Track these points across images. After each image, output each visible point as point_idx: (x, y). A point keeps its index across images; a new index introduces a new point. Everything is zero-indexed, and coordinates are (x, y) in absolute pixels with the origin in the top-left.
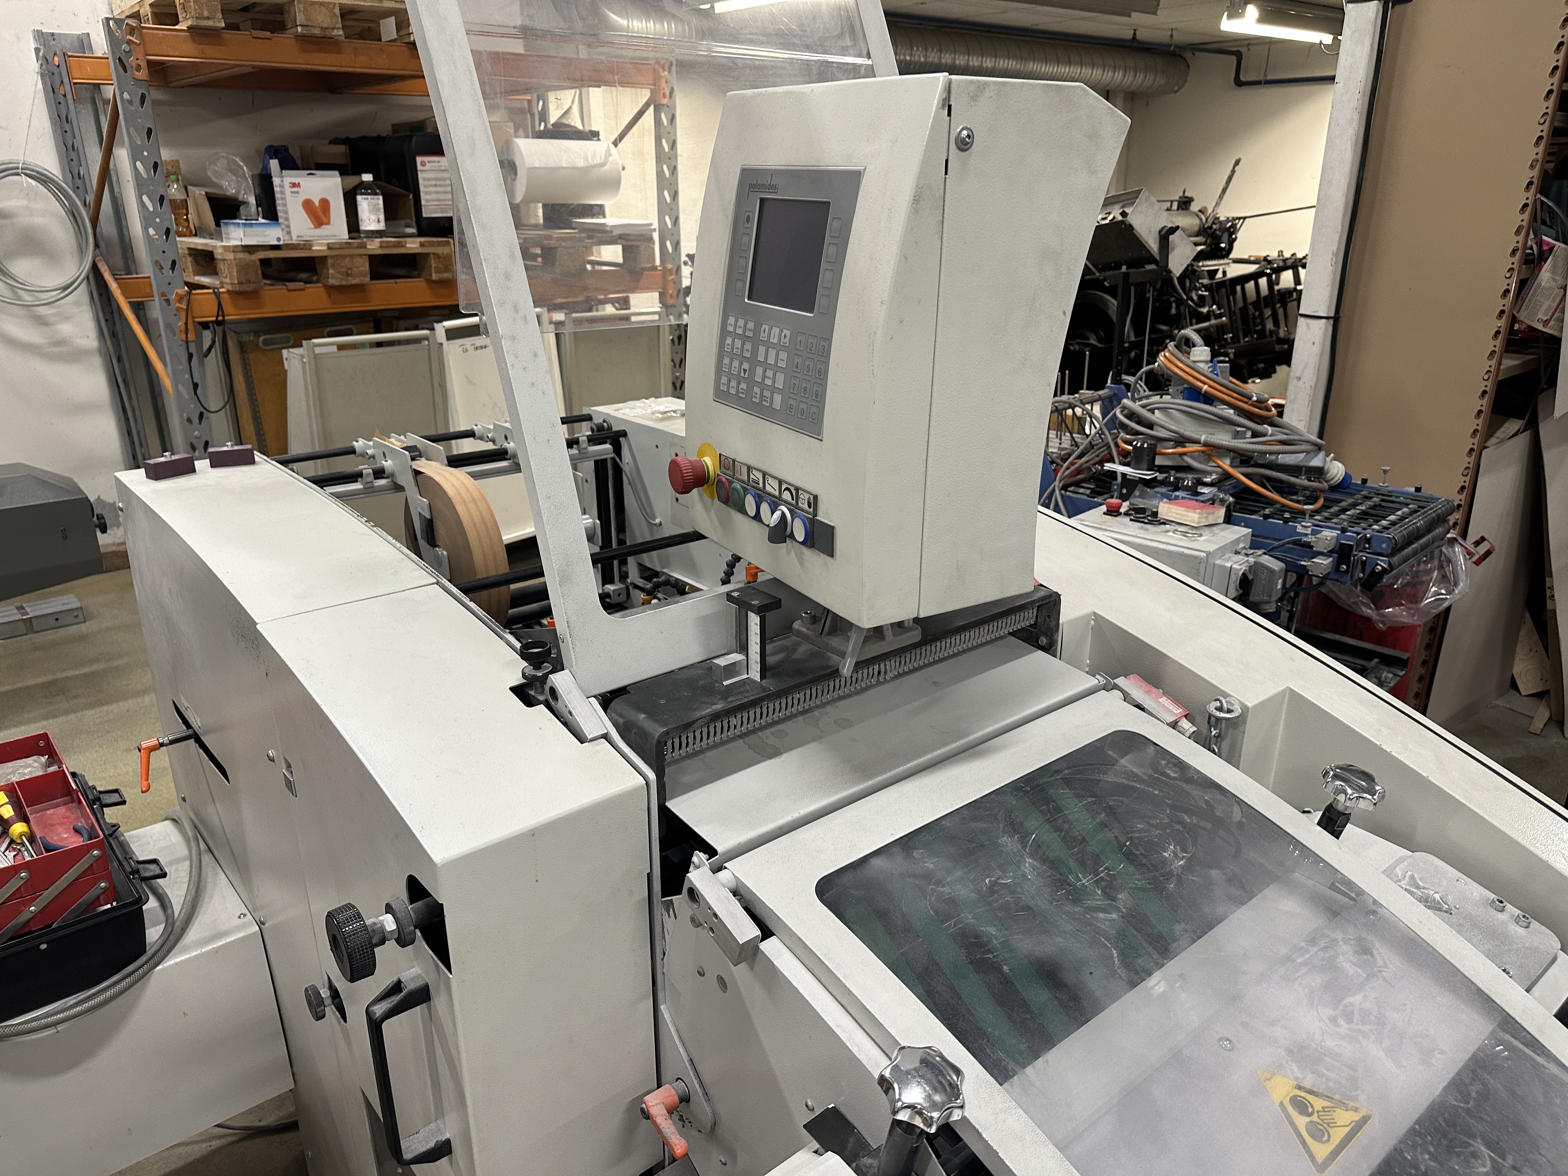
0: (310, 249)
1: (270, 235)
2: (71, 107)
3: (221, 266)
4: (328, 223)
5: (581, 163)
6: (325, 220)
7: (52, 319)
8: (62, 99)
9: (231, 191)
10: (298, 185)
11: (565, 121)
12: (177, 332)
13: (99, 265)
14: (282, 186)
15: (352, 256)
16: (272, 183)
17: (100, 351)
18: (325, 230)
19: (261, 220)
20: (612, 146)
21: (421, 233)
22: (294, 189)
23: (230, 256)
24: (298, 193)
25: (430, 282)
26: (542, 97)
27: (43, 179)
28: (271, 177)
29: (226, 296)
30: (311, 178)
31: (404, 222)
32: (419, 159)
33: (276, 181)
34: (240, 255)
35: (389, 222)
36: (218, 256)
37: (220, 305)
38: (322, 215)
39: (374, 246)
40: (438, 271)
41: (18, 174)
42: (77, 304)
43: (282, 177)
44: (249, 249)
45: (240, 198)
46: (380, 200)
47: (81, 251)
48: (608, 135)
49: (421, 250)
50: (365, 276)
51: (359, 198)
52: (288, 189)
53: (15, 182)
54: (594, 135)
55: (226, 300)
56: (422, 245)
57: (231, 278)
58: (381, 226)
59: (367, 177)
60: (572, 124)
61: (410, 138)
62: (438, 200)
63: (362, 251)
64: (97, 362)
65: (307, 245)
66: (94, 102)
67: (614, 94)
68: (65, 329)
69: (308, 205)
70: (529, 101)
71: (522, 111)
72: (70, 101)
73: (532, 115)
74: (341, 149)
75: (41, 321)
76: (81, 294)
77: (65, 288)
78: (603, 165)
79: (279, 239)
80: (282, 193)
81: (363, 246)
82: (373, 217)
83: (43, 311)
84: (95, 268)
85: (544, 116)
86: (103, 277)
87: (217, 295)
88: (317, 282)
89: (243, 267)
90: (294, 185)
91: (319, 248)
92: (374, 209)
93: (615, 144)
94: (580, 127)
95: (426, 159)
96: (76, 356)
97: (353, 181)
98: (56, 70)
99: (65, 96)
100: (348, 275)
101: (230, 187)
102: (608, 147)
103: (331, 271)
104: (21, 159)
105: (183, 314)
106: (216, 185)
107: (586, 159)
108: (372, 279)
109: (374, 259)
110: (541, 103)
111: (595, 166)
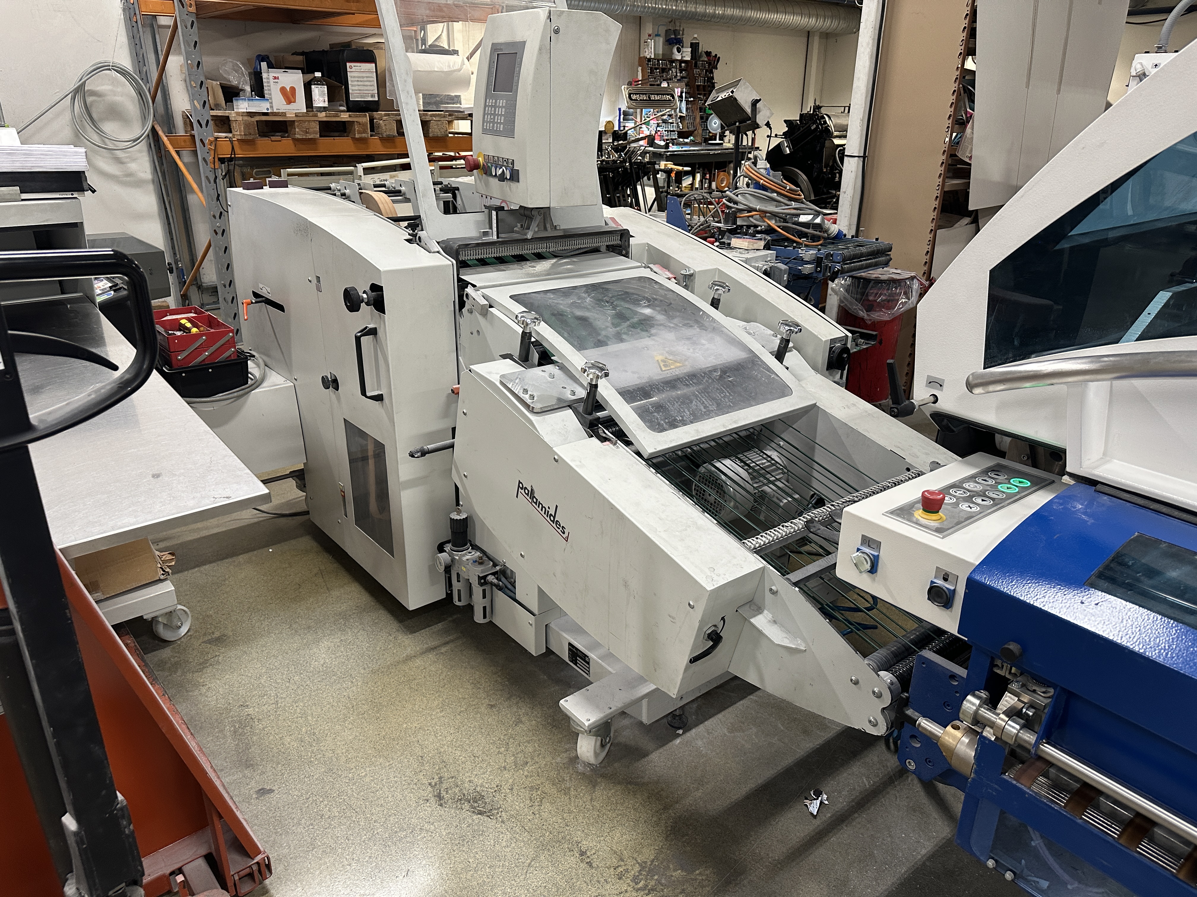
0: (285, 116)
1: (261, 106)
2: (140, 29)
3: (234, 125)
4: (295, 102)
5: (446, 69)
6: (293, 100)
7: (125, 160)
8: (134, 24)
9: (235, 83)
10: (278, 78)
11: (437, 43)
12: (209, 163)
13: (156, 126)
14: (268, 78)
15: (309, 121)
16: (262, 77)
17: (153, 181)
18: (293, 106)
19: (257, 98)
20: (466, 60)
21: (349, 110)
22: (276, 80)
23: (240, 118)
24: (277, 82)
25: (354, 139)
26: (423, 29)
27: (123, 72)
28: (261, 73)
29: (236, 142)
30: (285, 74)
31: (339, 103)
32: (348, 64)
33: (264, 75)
34: (246, 118)
35: (331, 103)
36: (232, 119)
37: (233, 148)
38: (291, 97)
39: (322, 116)
40: (359, 133)
41: (109, 69)
42: (140, 151)
43: (268, 72)
44: (251, 114)
45: (240, 87)
46: (325, 88)
47: (144, 118)
48: (464, 52)
49: (349, 119)
50: (316, 134)
51: (313, 87)
52: (272, 80)
53: (106, 75)
54: (455, 52)
55: (236, 144)
56: (350, 116)
57: (240, 132)
58: (326, 104)
59: (318, 74)
60: (442, 45)
61: (344, 51)
62: (359, 90)
63: (316, 119)
64: (151, 187)
65: (284, 114)
66: (152, 26)
67: (467, 25)
68: (133, 166)
69: (283, 90)
70: (415, 31)
71: (411, 38)
72: (140, 26)
73: (417, 40)
74: (301, 58)
75: (119, 161)
76: (143, 146)
77: (135, 141)
78: (459, 70)
79: (268, 109)
80: (268, 82)
81: (316, 116)
82: (321, 99)
83: (119, 154)
84: (153, 129)
85: (424, 41)
86: (158, 133)
87: (231, 142)
88: (288, 137)
89: (247, 125)
90: (275, 78)
91: (290, 116)
92: (321, 94)
93: (468, 59)
94: (447, 47)
95: (353, 64)
96: (138, 184)
97: (309, 77)
98: (131, 6)
99: (136, 22)
100: (307, 133)
101: (234, 80)
102: (463, 60)
103: (297, 130)
104: (111, 60)
105: (212, 153)
106: (225, 79)
107: (449, 66)
108: (321, 136)
109: (321, 123)
110: (423, 32)
111: (455, 71)
